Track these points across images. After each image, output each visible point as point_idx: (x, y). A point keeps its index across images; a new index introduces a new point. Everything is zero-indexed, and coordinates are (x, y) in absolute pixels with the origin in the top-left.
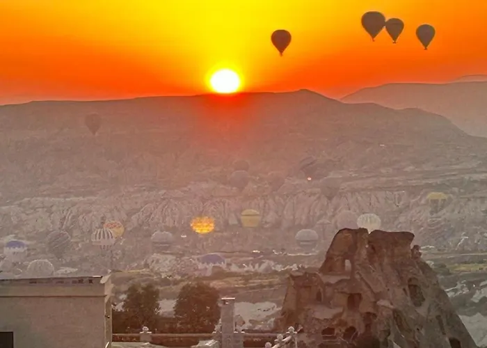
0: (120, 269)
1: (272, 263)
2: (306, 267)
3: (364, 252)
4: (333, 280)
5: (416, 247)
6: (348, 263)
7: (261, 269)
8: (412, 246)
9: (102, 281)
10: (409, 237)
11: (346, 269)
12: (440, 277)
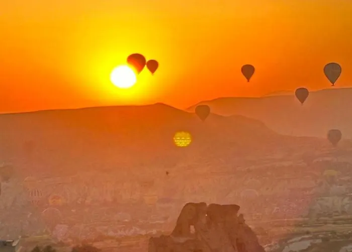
0: (28, 235)
1: (138, 229)
2: (163, 231)
3: (204, 220)
4: (182, 240)
5: (242, 215)
6: (192, 227)
7: (130, 233)
8: (238, 215)
9: (14, 245)
10: (236, 208)
11: (191, 232)
12: (259, 237)
